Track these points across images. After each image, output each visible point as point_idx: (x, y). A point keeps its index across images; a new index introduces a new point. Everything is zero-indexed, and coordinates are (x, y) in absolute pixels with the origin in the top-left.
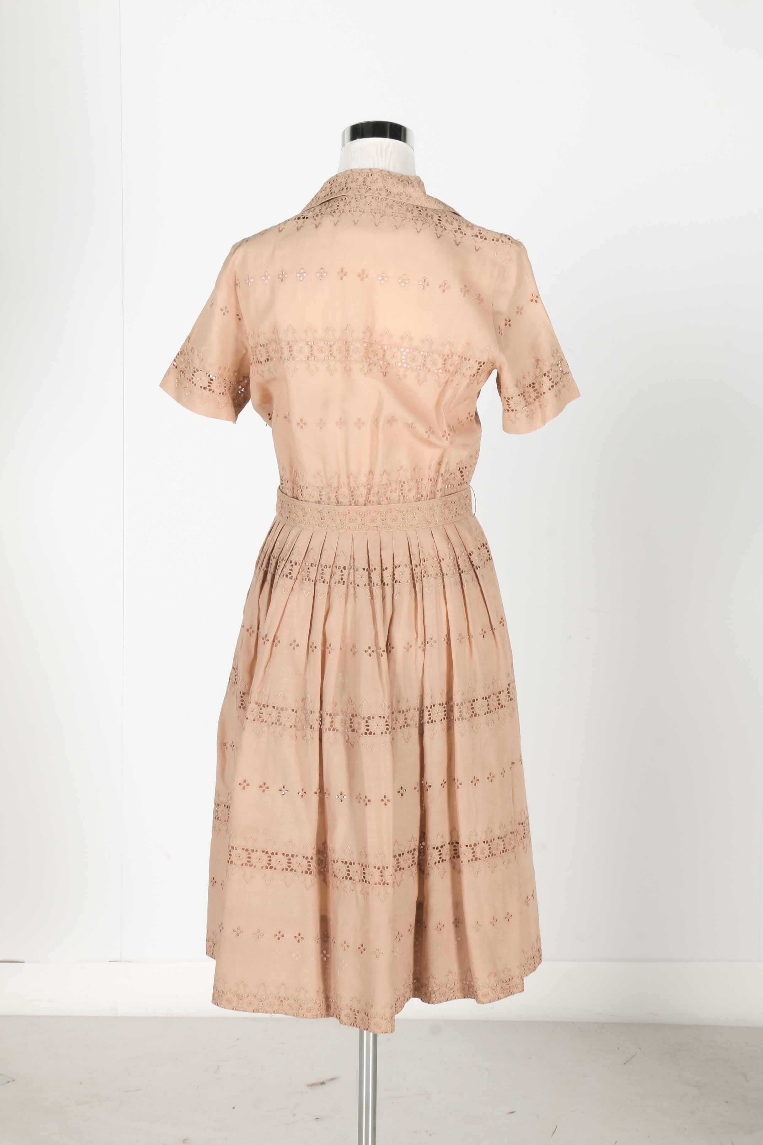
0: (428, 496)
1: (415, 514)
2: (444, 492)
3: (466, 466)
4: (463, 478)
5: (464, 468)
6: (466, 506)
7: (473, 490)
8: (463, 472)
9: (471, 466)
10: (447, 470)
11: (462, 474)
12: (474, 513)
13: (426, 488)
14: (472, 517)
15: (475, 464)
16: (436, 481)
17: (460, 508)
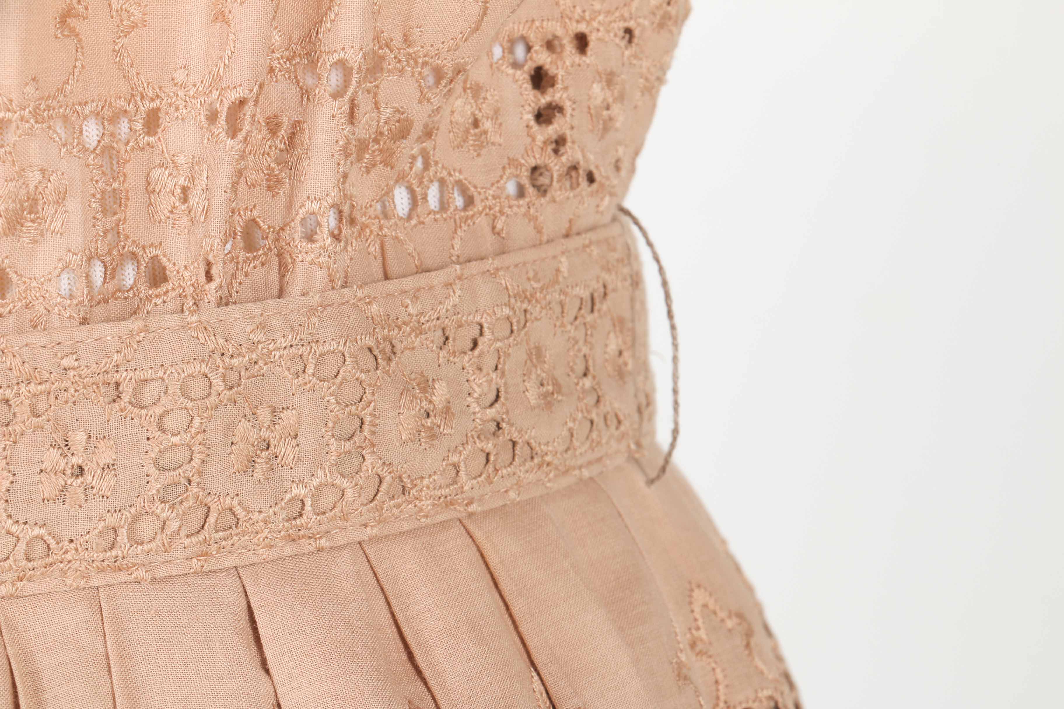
0: (209, 277)
1: (79, 438)
2: (374, 249)
3: (582, 28)
4: (552, 130)
5: (569, 48)
6: (587, 383)
7: (650, 244)
8: (552, 82)
9: (628, 31)
10: (398, 41)
11: (544, 100)
12: (665, 447)
13: (196, 199)
14: (651, 482)
15: (666, 17)
16: (292, 136)
17: (532, 396)
